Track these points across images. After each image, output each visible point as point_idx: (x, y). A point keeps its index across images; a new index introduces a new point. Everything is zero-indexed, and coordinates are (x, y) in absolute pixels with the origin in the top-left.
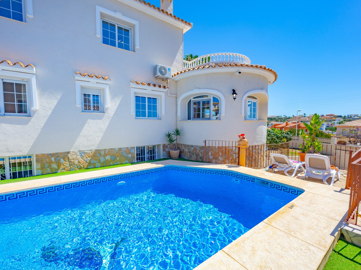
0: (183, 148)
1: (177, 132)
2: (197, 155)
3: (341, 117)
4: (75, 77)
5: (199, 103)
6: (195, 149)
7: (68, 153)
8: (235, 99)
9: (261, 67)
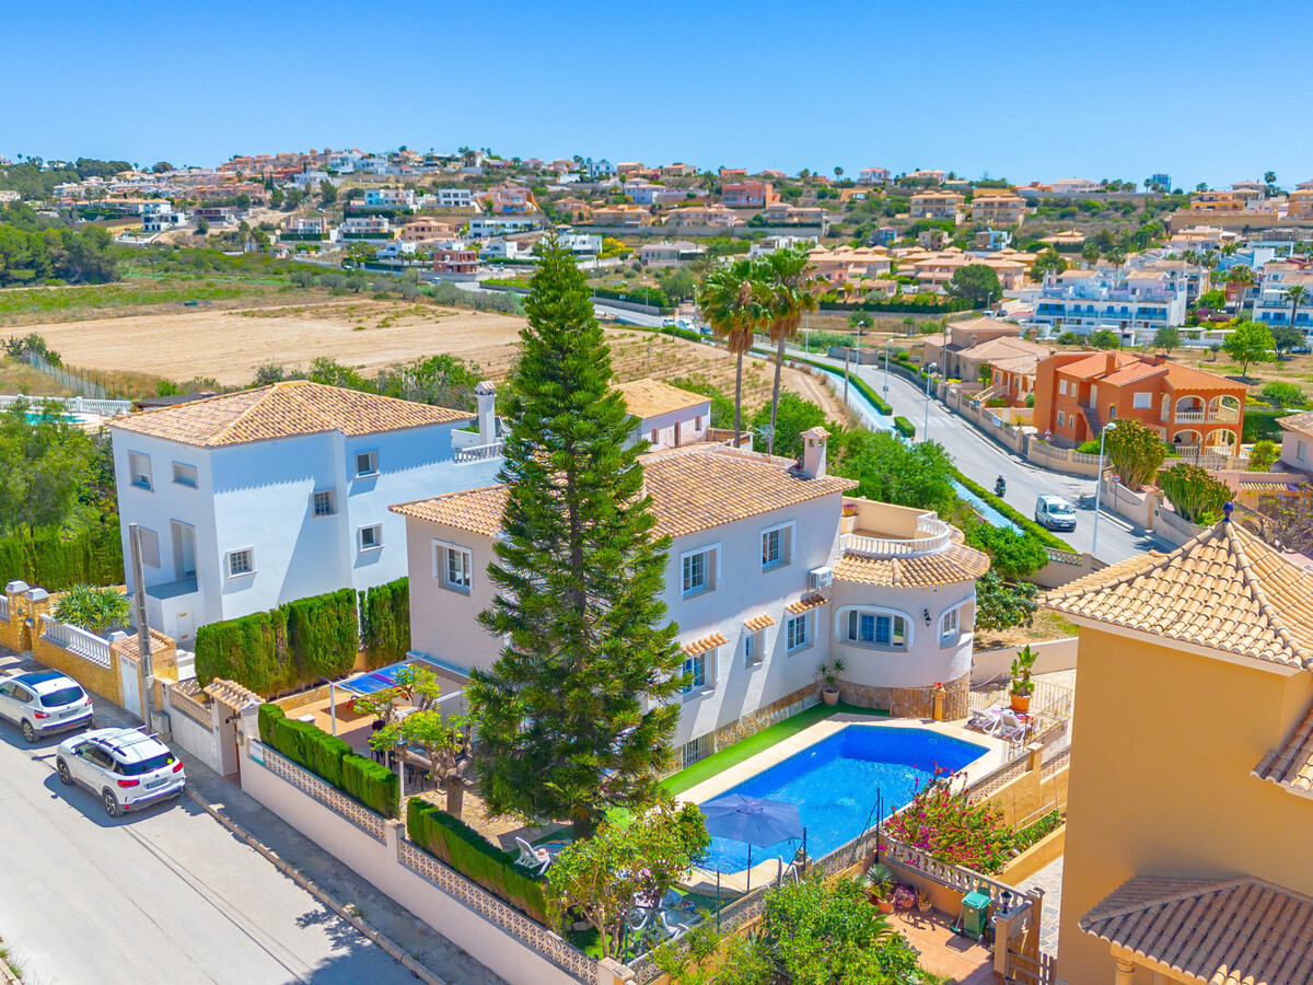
0: (845, 686)
1: (837, 665)
2: (871, 700)
5: (871, 619)
6: (867, 691)
8: (928, 625)
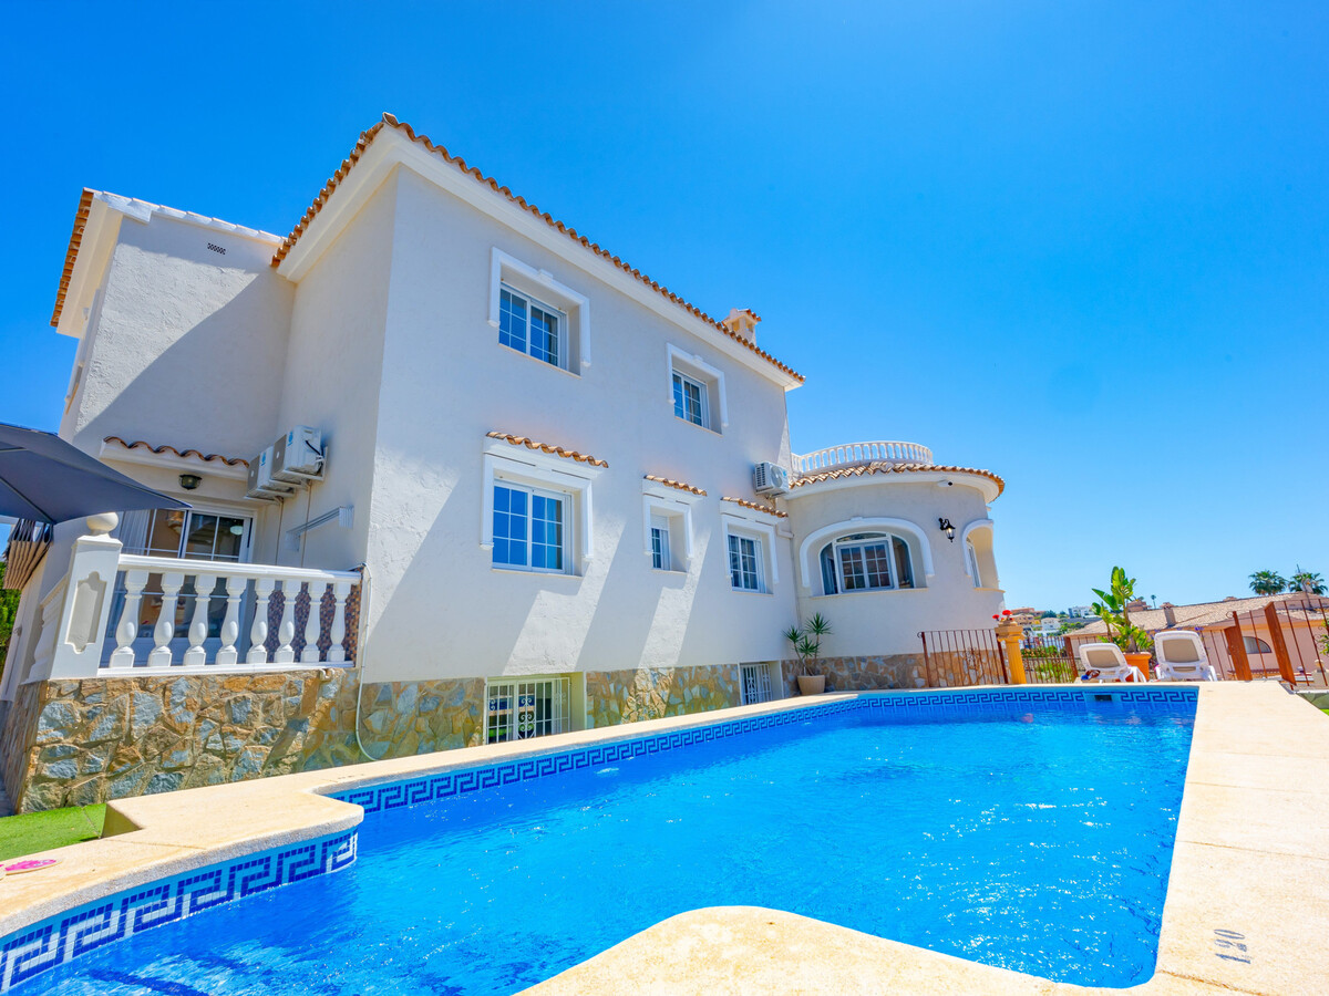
1: (819, 626)
3: (1052, 615)
4: (641, 487)
5: (856, 552)
7: (635, 672)
8: (951, 538)
9: (971, 471)
